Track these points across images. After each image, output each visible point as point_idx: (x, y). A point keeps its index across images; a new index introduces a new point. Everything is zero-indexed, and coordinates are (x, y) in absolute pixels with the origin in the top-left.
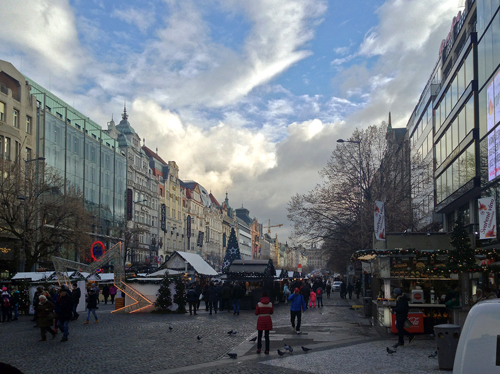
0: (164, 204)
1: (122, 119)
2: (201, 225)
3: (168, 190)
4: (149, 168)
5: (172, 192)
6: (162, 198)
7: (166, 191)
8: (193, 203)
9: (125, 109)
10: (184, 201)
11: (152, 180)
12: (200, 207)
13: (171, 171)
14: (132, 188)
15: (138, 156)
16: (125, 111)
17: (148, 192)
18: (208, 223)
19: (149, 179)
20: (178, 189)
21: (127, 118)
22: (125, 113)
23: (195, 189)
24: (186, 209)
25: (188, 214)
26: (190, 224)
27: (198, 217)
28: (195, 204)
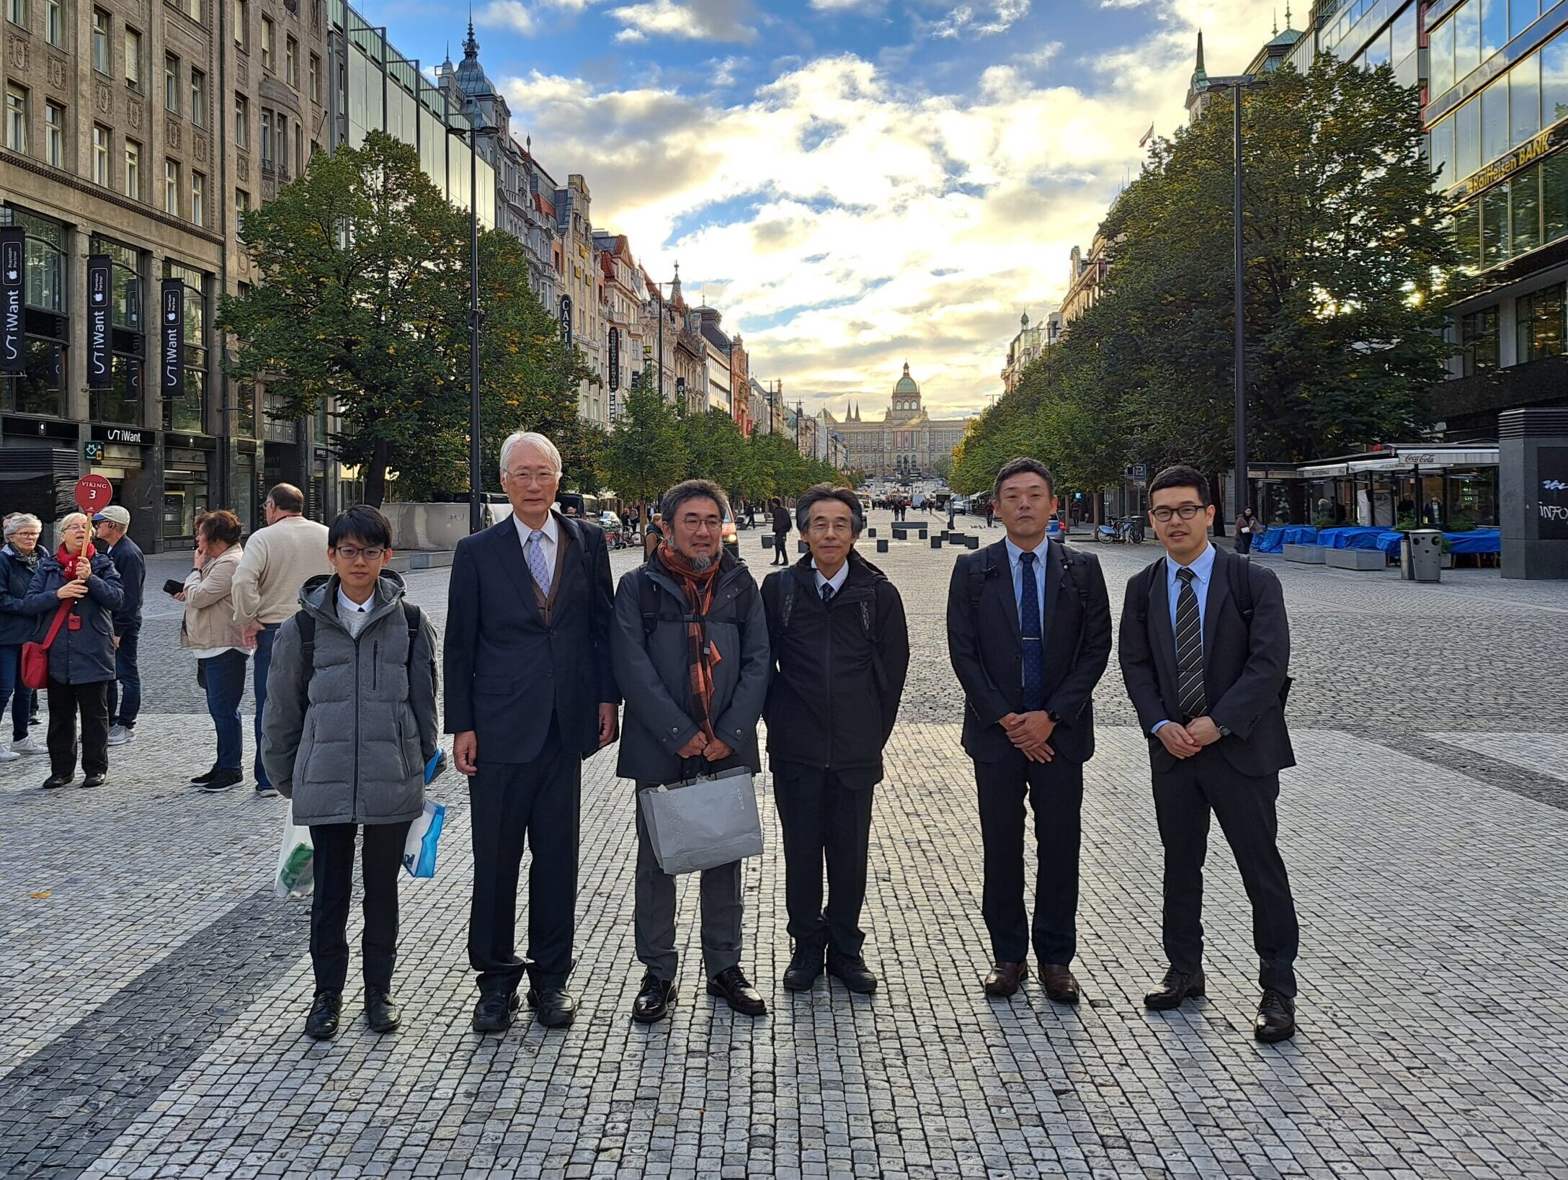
2: (635, 354)
3: (571, 258)
4: (529, 195)
5: (578, 262)
6: (557, 276)
7: (566, 259)
8: (618, 292)
9: (471, 29)
10: (600, 287)
11: (540, 228)
12: (632, 305)
13: (576, 204)
15: (508, 162)
16: (471, 34)
18: (646, 349)
19: (531, 224)
20: (589, 255)
21: (476, 54)
22: (471, 40)
23: (620, 254)
24: (606, 310)
25: (608, 326)
26: (617, 353)
27: (629, 332)
28: (622, 296)
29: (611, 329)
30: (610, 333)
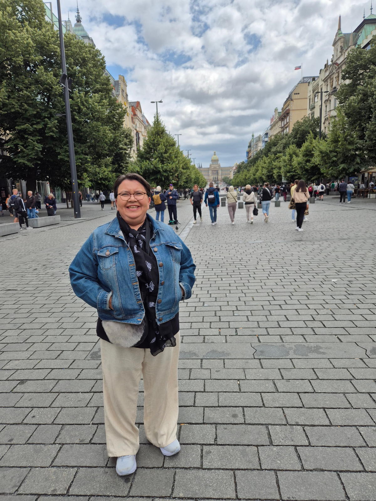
1: (76, 22)
8: (138, 120)
9: (78, 11)
13: (122, 86)
16: (78, 13)
21: (81, 22)
22: (78, 15)
23: (138, 108)
24: (134, 126)
27: (142, 134)
29: (136, 132)
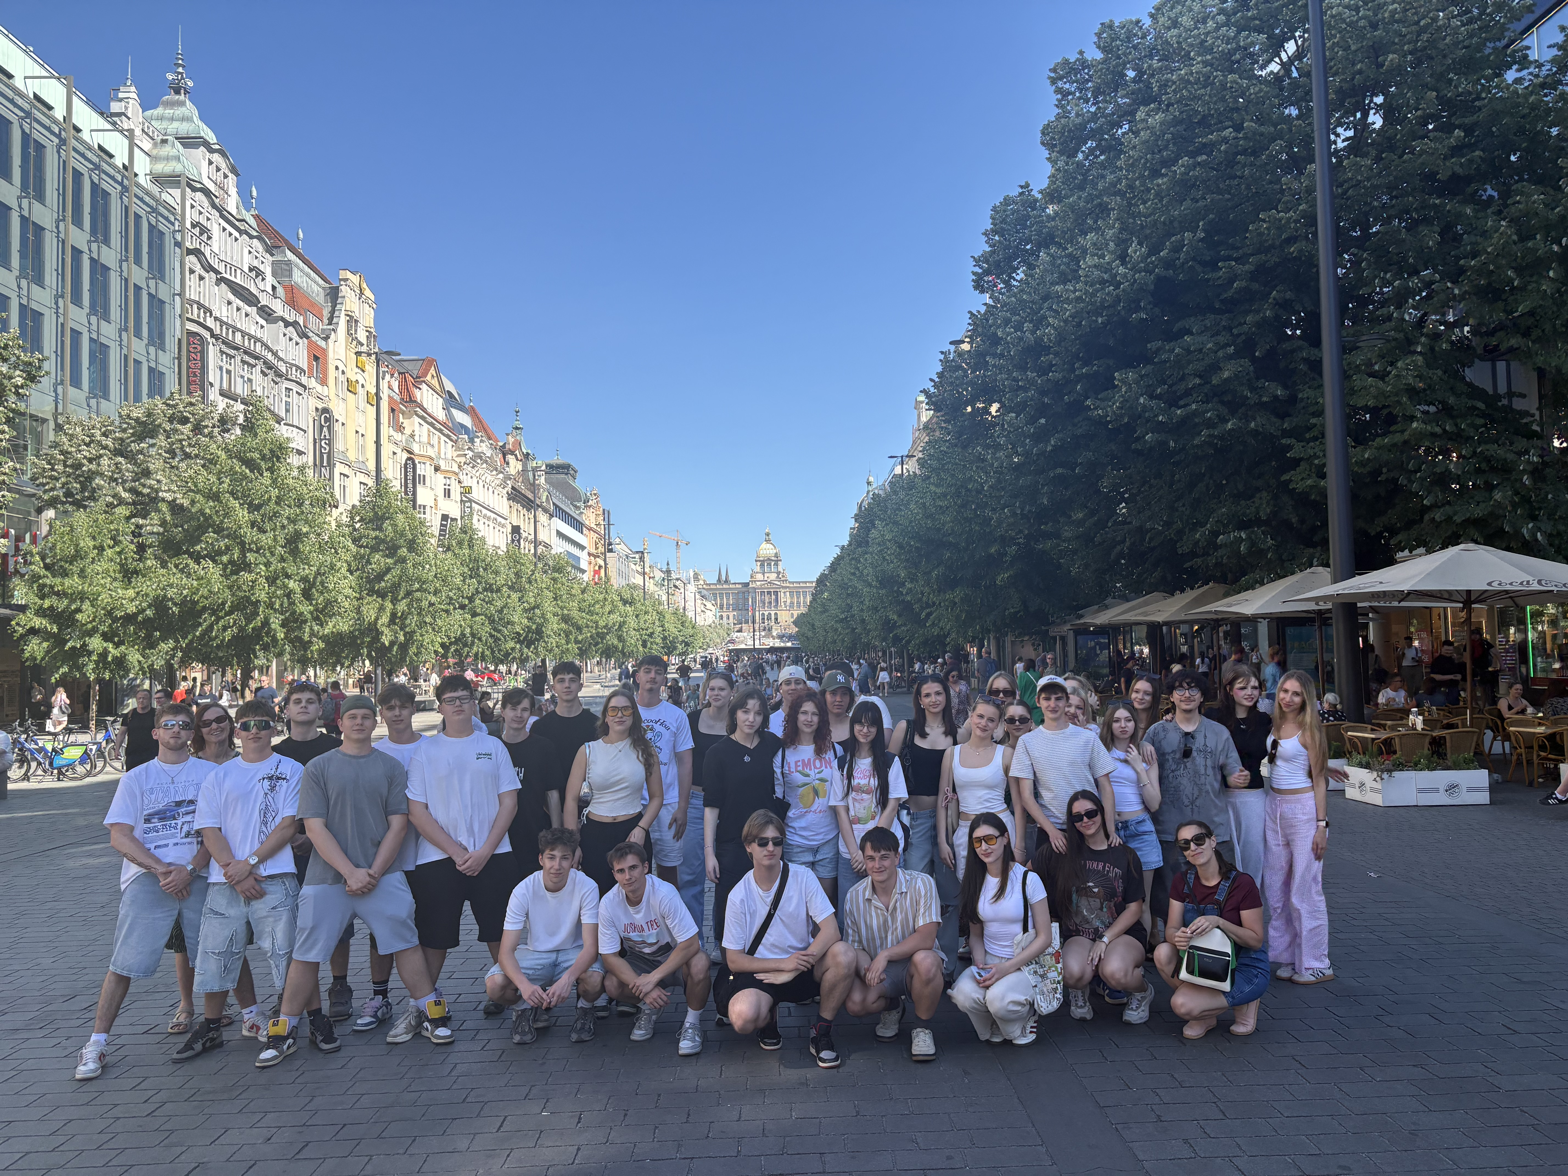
0: (326, 410)
2: (447, 493)
3: (342, 367)
4: (270, 280)
5: (353, 373)
6: (312, 383)
7: (331, 367)
8: (422, 422)
10: (393, 410)
11: (283, 319)
12: (443, 438)
13: (349, 303)
14: (206, 334)
15: (229, 228)
17: (270, 357)
18: (467, 491)
19: (266, 313)
20: (372, 369)
23: (429, 377)
24: (398, 436)
25: (405, 455)
26: (414, 487)
27: (437, 469)
28: (426, 426)
29: (409, 459)
30: (406, 464)
